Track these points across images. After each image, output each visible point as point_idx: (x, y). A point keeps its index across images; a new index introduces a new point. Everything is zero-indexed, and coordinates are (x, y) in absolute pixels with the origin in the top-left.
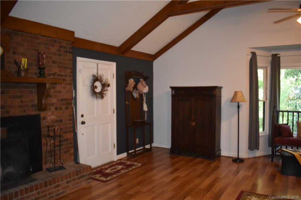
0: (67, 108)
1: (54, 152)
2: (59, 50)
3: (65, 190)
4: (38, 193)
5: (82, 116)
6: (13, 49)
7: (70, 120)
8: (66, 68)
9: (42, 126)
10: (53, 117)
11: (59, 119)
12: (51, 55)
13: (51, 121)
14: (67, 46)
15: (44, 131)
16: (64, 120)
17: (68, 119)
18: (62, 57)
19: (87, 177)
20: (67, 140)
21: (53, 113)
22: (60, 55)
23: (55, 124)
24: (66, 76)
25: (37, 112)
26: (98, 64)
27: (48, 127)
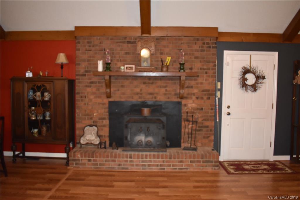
0: (209, 98)
1: (195, 135)
2: (202, 47)
3: (189, 167)
4: (164, 162)
5: (229, 107)
6: (161, 51)
7: (212, 109)
8: (209, 62)
9: (182, 111)
10: (194, 105)
11: (200, 107)
12: (194, 52)
13: (192, 108)
14: (210, 42)
15: (184, 116)
16: (205, 108)
17: (209, 108)
18: (205, 52)
19: (213, 164)
20: (207, 127)
21: (193, 101)
22: (202, 51)
23: (195, 111)
24: (209, 69)
25: (179, 100)
26: (251, 56)
27: (187, 113)
